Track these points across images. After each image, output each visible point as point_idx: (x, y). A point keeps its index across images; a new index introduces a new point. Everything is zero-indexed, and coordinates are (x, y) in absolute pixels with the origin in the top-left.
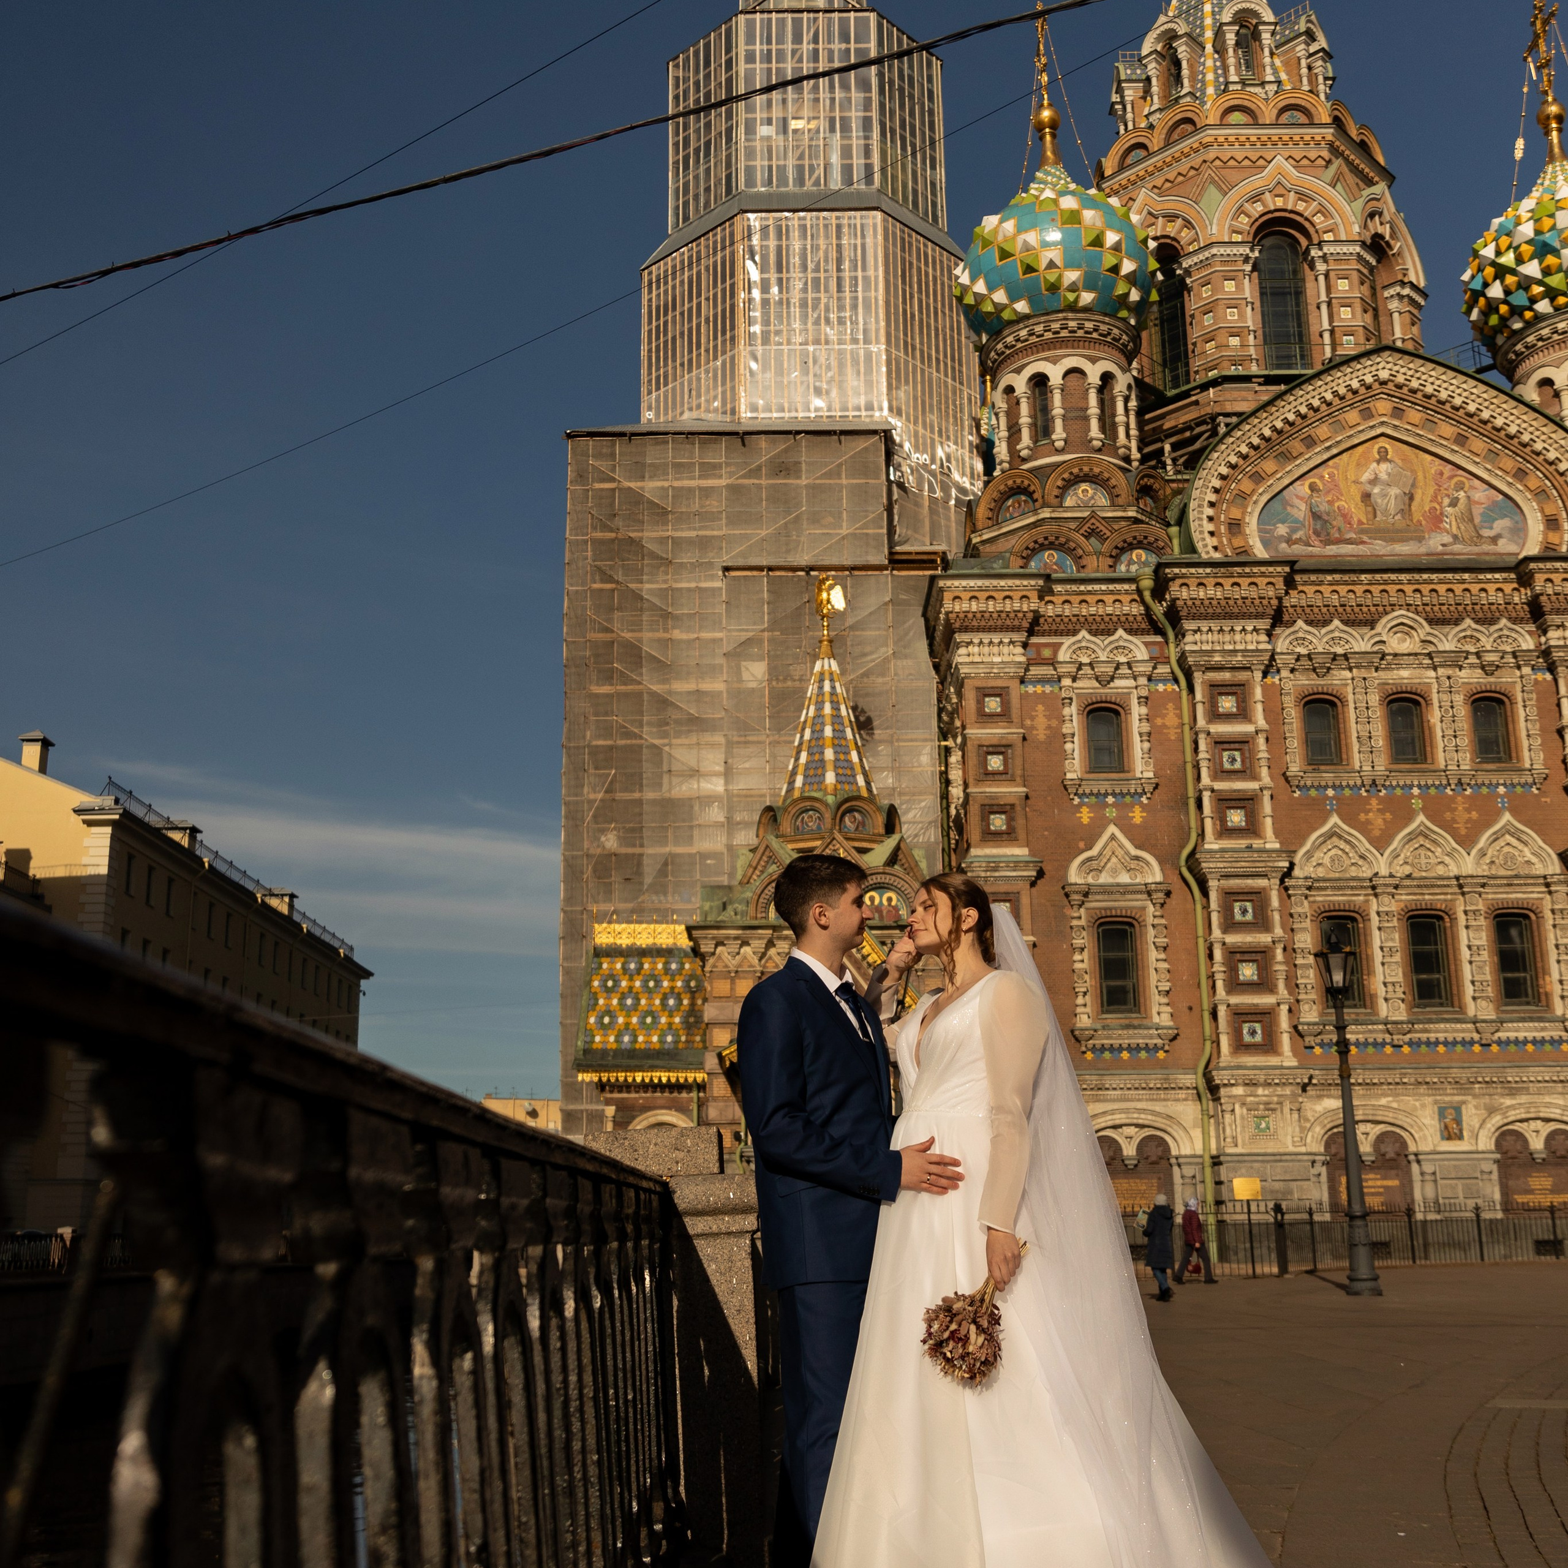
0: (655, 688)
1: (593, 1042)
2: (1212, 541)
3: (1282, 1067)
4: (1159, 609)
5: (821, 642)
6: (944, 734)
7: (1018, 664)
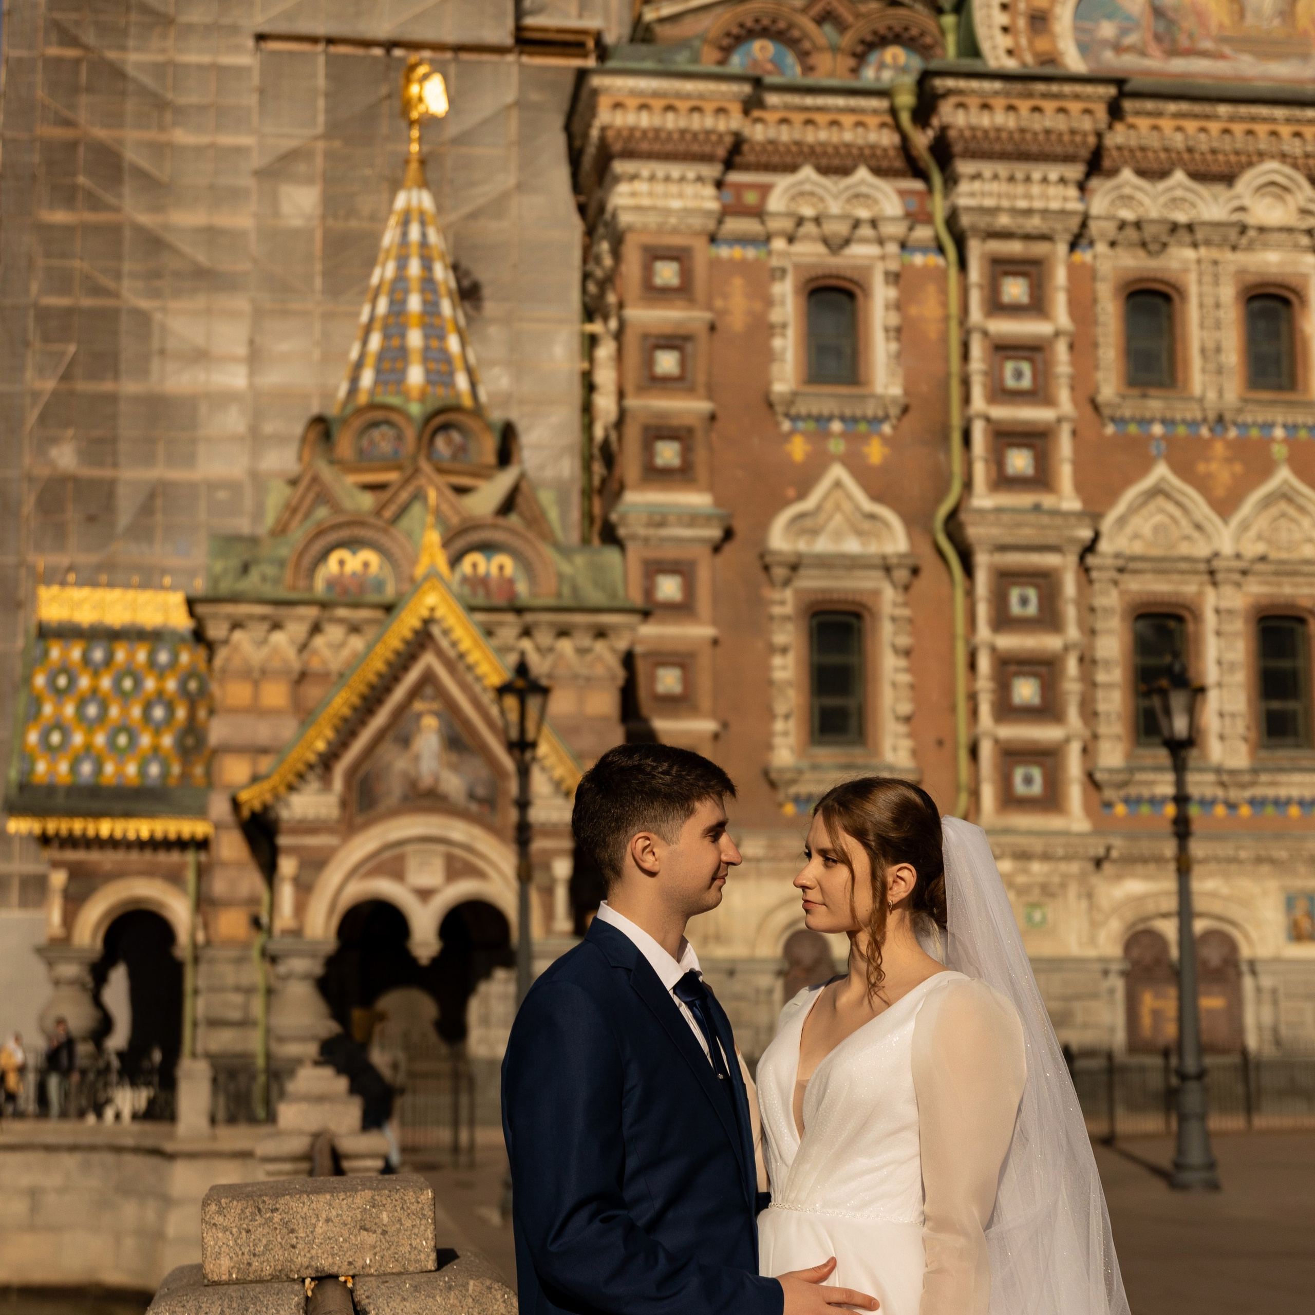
0: (144, 219)
1: (31, 770)
2: (1004, 42)
3: (1066, 833)
4: (922, 140)
5: (407, 162)
6: (590, 313)
7: (707, 213)
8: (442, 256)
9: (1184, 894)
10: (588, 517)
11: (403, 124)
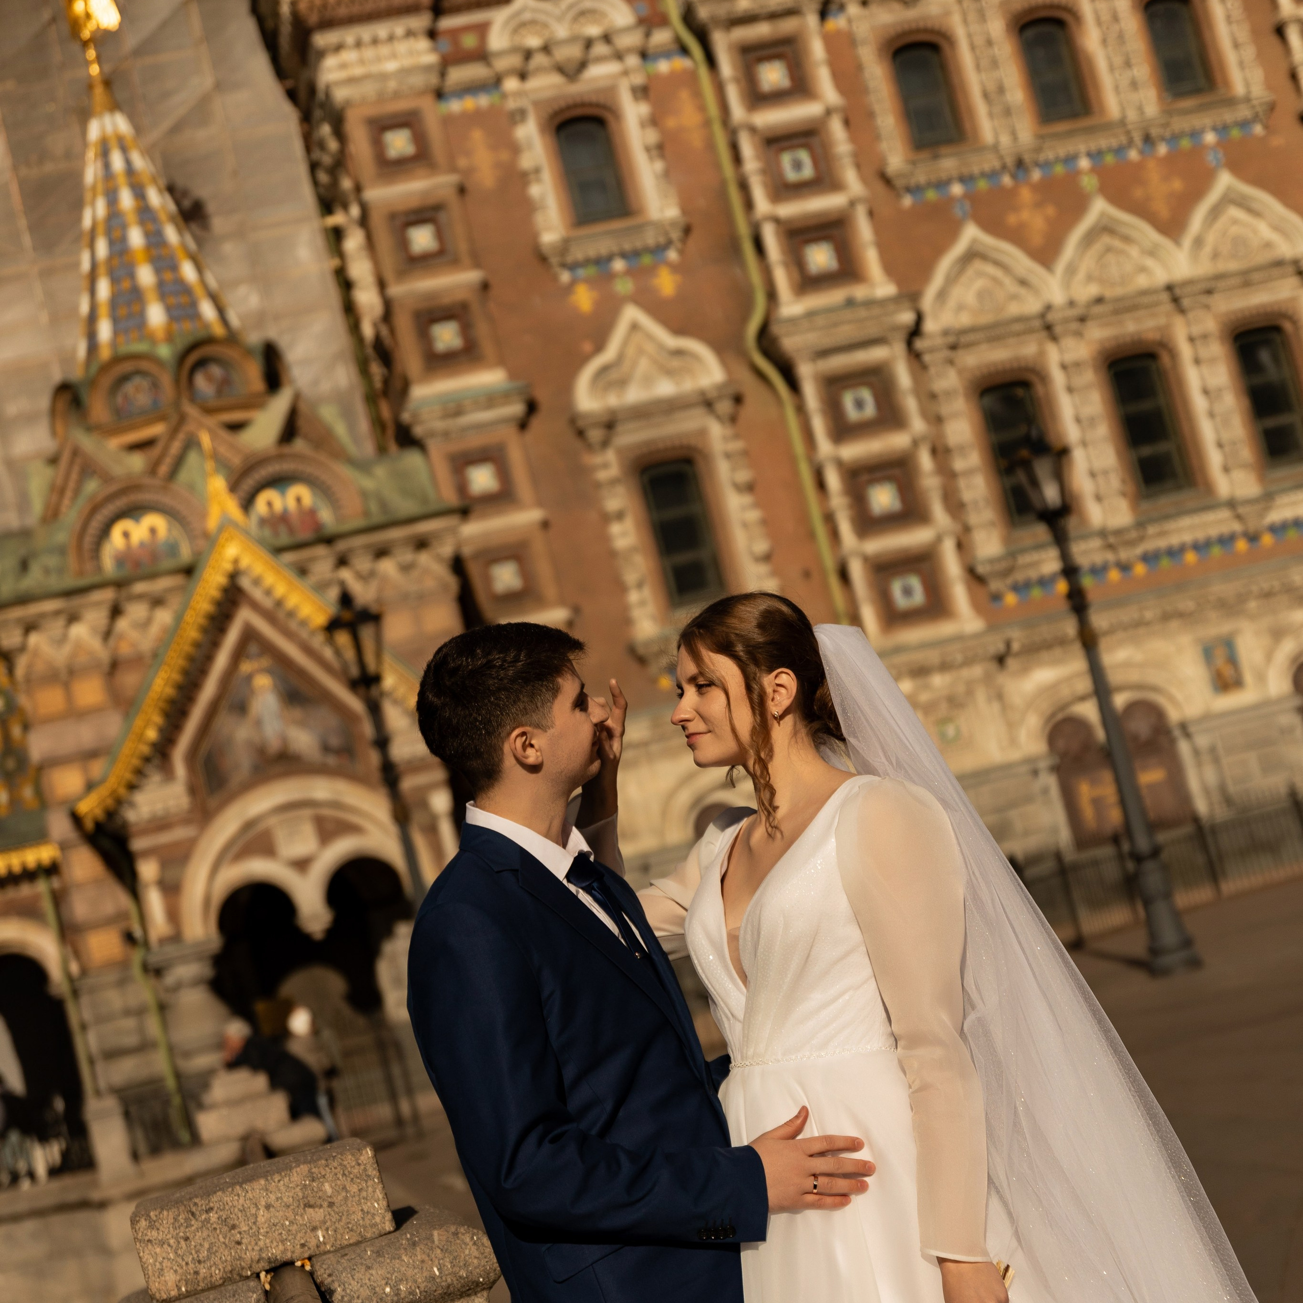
3: (959, 638)
5: (90, 87)
6: (327, 206)
7: (427, 68)
8: (154, 180)
9: (1096, 671)
10: (378, 424)
11: (76, 47)
